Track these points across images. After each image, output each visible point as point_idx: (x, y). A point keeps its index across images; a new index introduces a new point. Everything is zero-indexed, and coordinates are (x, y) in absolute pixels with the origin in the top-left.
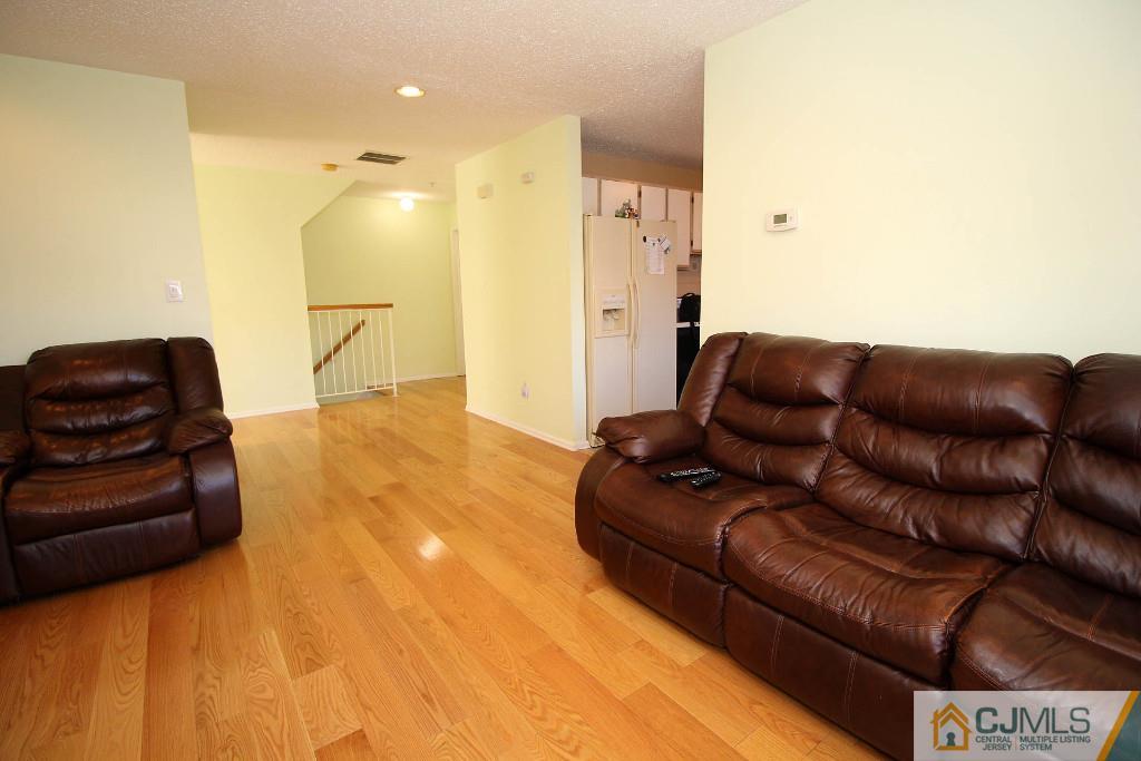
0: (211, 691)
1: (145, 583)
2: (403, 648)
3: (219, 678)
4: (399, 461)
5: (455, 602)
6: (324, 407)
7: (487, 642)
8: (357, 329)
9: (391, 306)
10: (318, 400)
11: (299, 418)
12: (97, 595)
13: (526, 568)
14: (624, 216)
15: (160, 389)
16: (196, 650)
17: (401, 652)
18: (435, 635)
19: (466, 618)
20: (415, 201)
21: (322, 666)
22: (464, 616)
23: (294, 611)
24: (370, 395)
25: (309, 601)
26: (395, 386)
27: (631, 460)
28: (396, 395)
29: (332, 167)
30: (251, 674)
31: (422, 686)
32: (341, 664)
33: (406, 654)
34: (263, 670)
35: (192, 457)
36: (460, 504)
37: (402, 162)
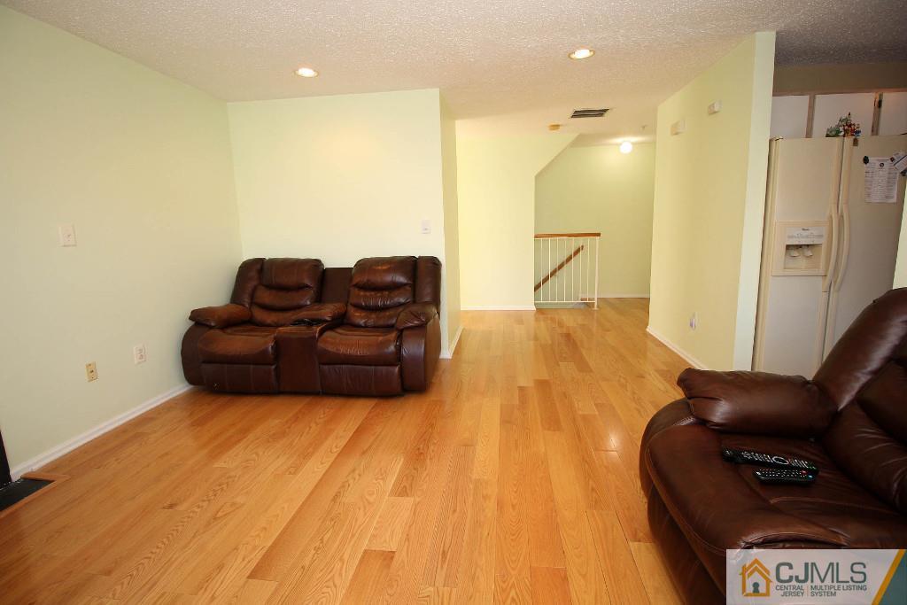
0: (351, 481)
1: (370, 403)
2: (458, 510)
3: (360, 475)
4: (560, 363)
5: (516, 492)
6: (540, 310)
7: (513, 537)
8: (577, 252)
9: (599, 235)
10: (535, 304)
11: (518, 317)
12: (352, 402)
13: (593, 489)
14: (837, 135)
15: (408, 288)
16: (364, 453)
17: (455, 511)
18: (484, 510)
19: (514, 509)
20: (634, 144)
21: (408, 496)
22: (513, 506)
23: (421, 451)
24: (582, 306)
25: (432, 447)
26: (596, 302)
27: (702, 422)
28: (596, 308)
29: (556, 127)
30: (375, 481)
31: (447, 546)
32: (418, 500)
33: (456, 515)
34: (381, 482)
35: (405, 333)
36: (581, 413)
37: (606, 114)
